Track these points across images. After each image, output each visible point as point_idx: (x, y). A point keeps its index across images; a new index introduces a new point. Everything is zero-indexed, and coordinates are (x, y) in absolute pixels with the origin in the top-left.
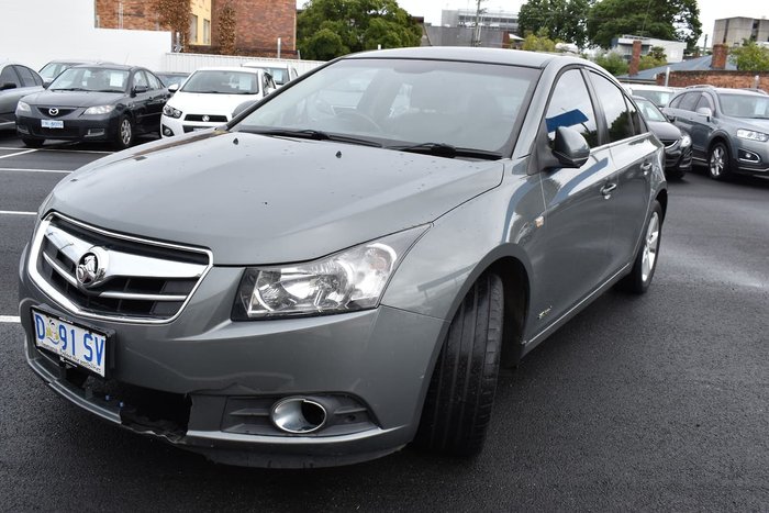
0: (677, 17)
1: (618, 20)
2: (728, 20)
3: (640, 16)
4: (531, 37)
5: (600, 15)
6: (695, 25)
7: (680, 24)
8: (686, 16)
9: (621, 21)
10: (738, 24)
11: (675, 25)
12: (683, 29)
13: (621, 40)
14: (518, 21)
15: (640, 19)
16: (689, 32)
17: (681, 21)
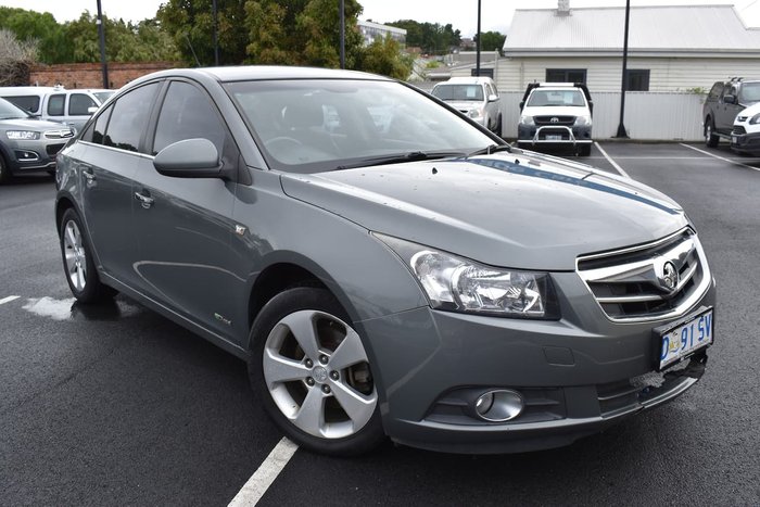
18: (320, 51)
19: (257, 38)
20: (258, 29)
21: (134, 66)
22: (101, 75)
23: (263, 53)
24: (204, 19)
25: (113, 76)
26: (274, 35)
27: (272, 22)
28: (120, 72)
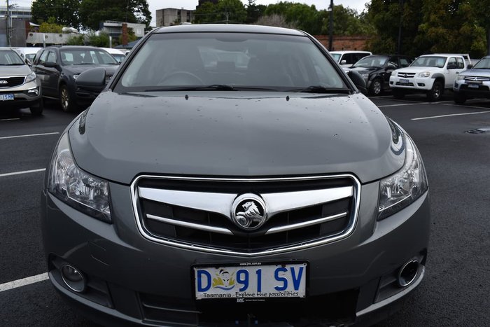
0: (136, 9)
1: (101, 11)
2: (163, 10)
3: (114, 8)
4: (45, 24)
5: (88, 8)
6: (147, 13)
7: (138, 13)
8: (141, 8)
9: (102, 12)
10: (169, 12)
11: (135, 14)
12: (140, 15)
13: (105, 24)
14: (31, 13)
15: (113, 10)
16: (144, 18)
17: (138, 11)
18: (472, 30)
19: (428, 19)
20: (429, 14)
21: (348, 38)
22: (328, 42)
23: (429, 30)
24: (394, 7)
25: (335, 44)
26: (441, 18)
27: (440, 9)
28: (339, 41)
